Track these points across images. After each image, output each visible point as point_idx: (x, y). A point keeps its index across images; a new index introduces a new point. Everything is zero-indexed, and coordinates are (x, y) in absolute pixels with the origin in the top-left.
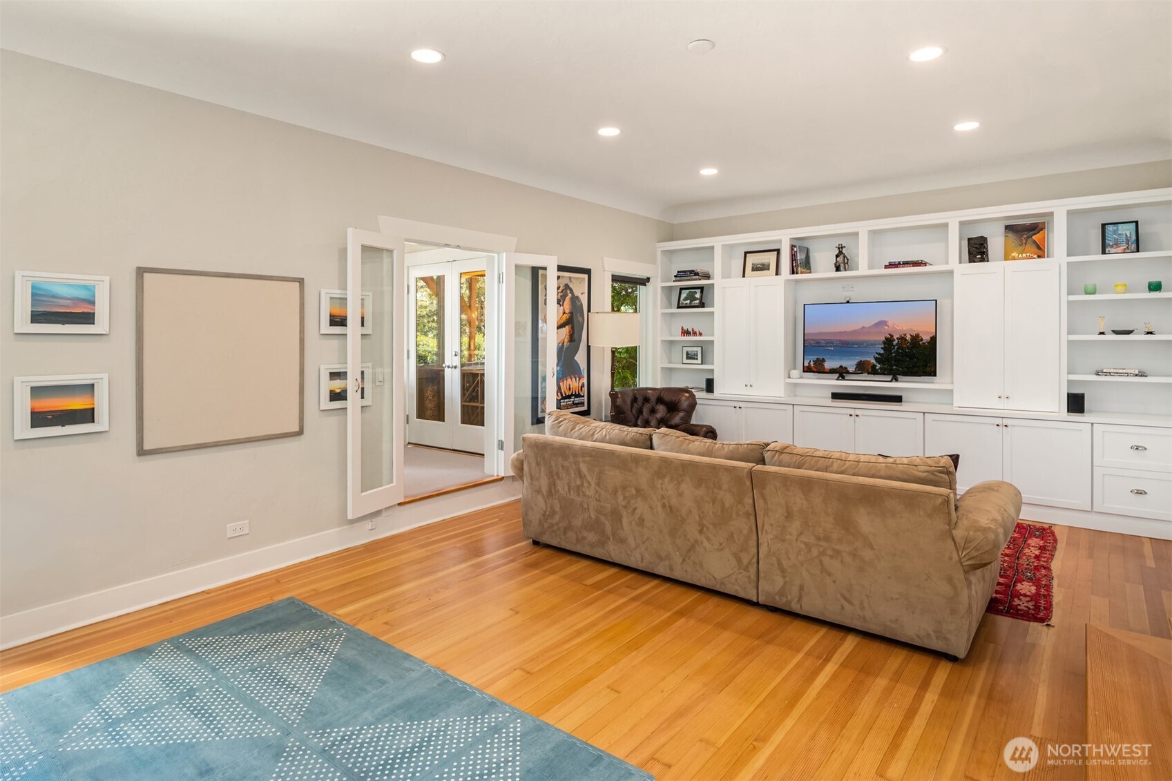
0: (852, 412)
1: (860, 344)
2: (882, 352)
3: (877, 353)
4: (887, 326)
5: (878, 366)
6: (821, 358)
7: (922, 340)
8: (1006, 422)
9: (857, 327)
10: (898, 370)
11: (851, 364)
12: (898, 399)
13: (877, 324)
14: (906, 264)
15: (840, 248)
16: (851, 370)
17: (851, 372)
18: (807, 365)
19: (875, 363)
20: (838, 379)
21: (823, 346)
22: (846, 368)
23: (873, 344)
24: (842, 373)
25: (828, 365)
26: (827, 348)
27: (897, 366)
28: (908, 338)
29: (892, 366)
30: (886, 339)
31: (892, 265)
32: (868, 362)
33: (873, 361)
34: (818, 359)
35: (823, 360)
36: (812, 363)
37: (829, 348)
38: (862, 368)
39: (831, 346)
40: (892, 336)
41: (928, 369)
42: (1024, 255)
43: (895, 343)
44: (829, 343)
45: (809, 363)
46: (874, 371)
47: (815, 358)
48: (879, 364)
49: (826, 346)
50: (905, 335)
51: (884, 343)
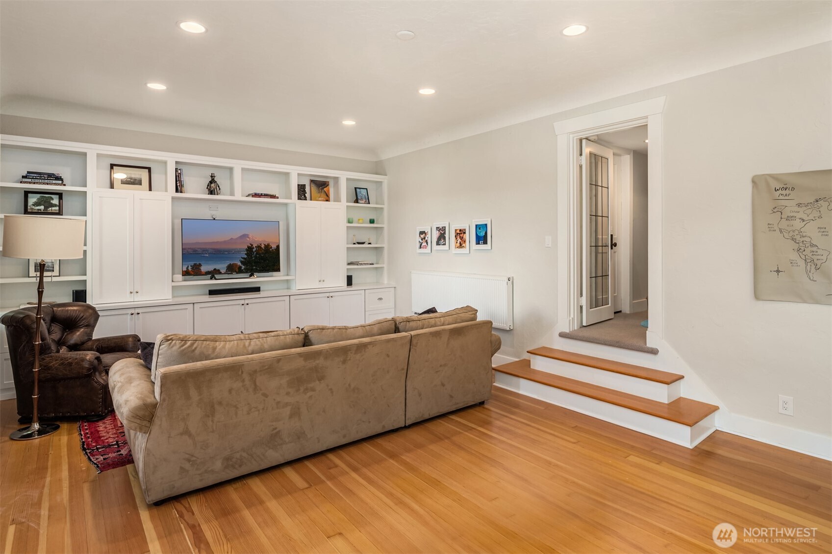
0: (242, 302)
1: (229, 251)
2: (246, 256)
3: (242, 258)
4: (249, 238)
5: (243, 267)
6: (198, 263)
7: (271, 248)
8: (331, 294)
9: (227, 238)
10: (257, 269)
11: (222, 267)
12: (257, 290)
13: (241, 236)
14: (266, 196)
15: (212, 176)
16: (223, 271)
17: (223, 273)
18: (186, 270)
19: (241, 265)
20: (211, 279)
21: (200, 254)
22: (219, 270)
23: (239, 251)
24: (213, 274)
25: (204, 269)
26: (202, 255)
27: (256, 266)
28: (263, 246)
29: (252, 266)
30: (248, 247)
31: (256, 195)
32: (236, 265)
33: (239, 264)
34: (195, 264)
35: (200, 265)
36: (190, 268)
37: (206, 255)
38: (231, 269)
39: (206, 254)
40: (252, 245)
41: (275, 267)
42: (321, 199)
43: (254, 250)
44: (205, 251)
45: (187, 268)
46: (240, 271)
47: (192, 263)
48: (244, 265)
49: (203, 254)
50: (261, 244)
51: (247, 250)
